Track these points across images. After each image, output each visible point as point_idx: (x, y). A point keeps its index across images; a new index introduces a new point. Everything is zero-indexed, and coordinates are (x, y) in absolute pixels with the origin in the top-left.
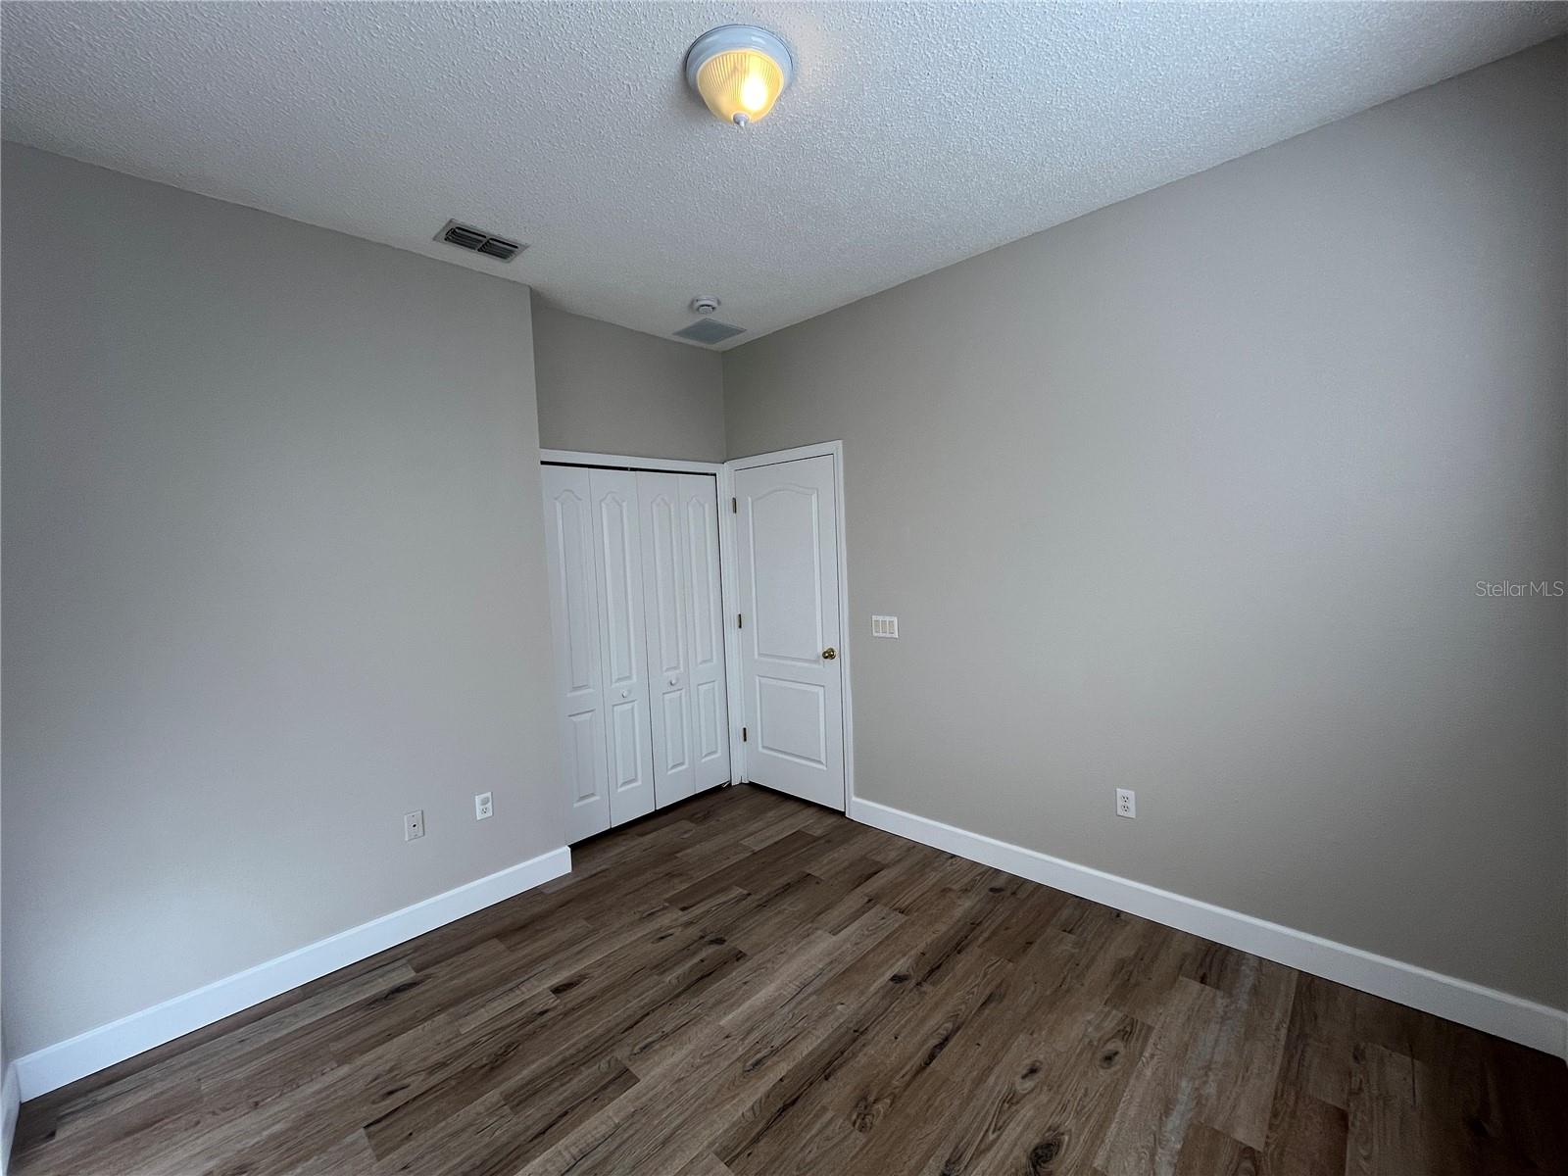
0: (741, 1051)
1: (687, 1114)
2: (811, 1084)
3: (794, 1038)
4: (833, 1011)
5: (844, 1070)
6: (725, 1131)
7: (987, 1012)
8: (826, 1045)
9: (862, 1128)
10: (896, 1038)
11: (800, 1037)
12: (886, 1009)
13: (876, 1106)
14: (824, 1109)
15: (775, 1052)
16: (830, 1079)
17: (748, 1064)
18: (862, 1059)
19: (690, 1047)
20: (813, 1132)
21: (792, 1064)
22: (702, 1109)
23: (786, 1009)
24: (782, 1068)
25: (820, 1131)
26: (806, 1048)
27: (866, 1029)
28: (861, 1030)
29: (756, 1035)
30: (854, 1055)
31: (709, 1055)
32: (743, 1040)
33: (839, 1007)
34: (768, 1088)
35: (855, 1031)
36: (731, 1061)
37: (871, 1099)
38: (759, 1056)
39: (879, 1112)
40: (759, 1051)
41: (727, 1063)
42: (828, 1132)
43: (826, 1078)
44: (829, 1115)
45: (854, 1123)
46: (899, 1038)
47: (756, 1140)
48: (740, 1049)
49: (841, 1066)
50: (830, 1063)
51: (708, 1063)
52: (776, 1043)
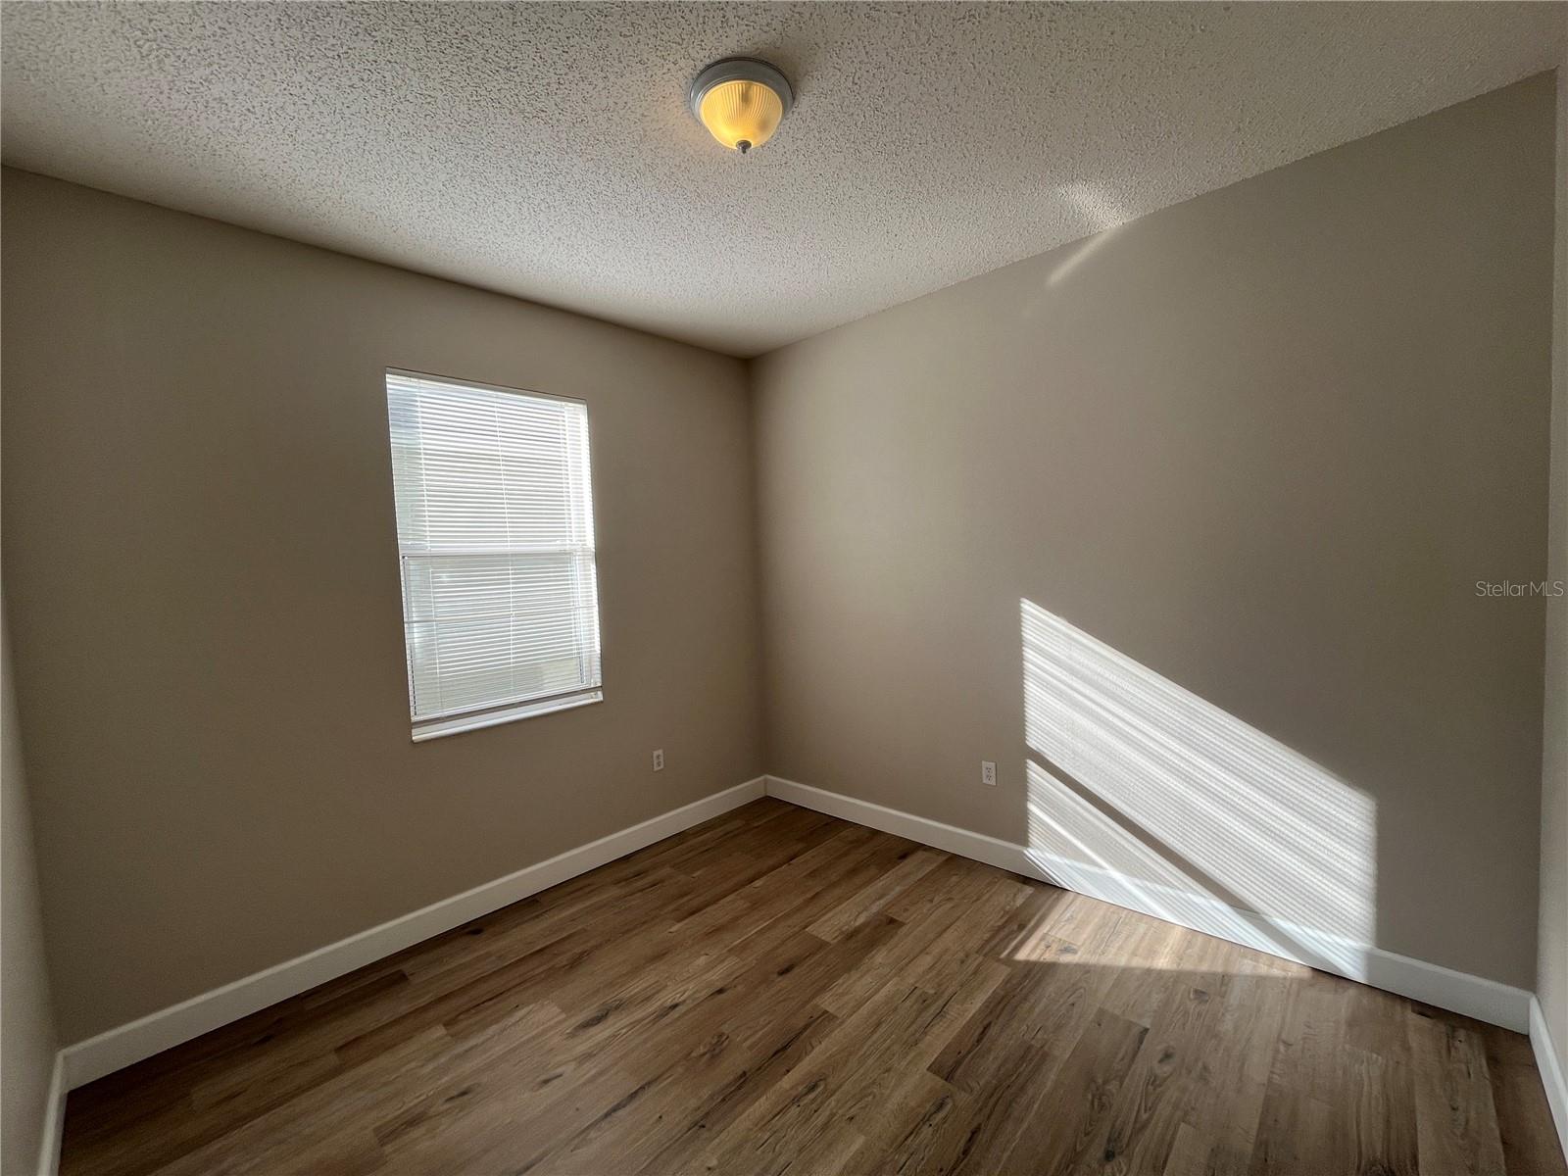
0: (833, 1101)
1: (870, 1042)
2: (760, 1068)
3: (774, 1117)
4: (723, 1155)
5: (726, 1082)
6: (832, 1031)
7: (533, 1156)
8: (740, 1108)
9: (721, 1035)
10: (660, 1117)
11: (768, 1118)
12: (656, 1158)
13: (706, 1050)
14: (750, 1048)
15: (796, 1100)
16: (740, 1072)
17: (822, 1087)
18: (706, 1093)
19: (892, 1104)
20: (761, 1033)
21: (778, 1086)
22: (857, 1046)
23: (782, 1160)
24: (786, 1082)
25: (757, 1032)
26: (762, 1105)
27: (689, 1129)
28: (697, 1127)
29: (820, 1119)
30: (711, 1097)
31: (866, 1096)
32: (833, 1115)
33: (714, 1163)
34: (800, 1064)
35: (703, 1126)
36: (840, 1090)
37: (707, 1056)
38: (811, 1096)
39: (705, 1046)
40: (814, 1100)
41: (845, 1087)
42: (749, 1033)
43: (744, 1073)
44: (748, 1043)
45: (728, 1037)
46: (658, 1115)
47: (805, 1028)
48: (833, 1103)
49: (728, 1085)
50: (739, 1088)
51: (864, 1088)
52: (794, 1111)
